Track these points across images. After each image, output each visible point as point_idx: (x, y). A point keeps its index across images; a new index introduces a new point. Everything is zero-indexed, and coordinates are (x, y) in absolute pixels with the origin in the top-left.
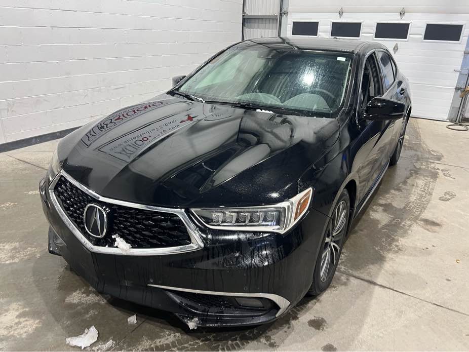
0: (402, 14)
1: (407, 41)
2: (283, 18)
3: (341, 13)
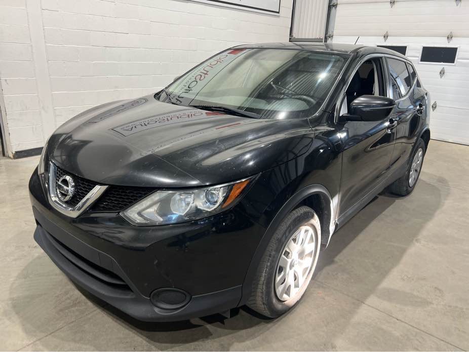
0: (450, 38)
1: (455, 66)
2: (328, 41)
3: (386, 37)
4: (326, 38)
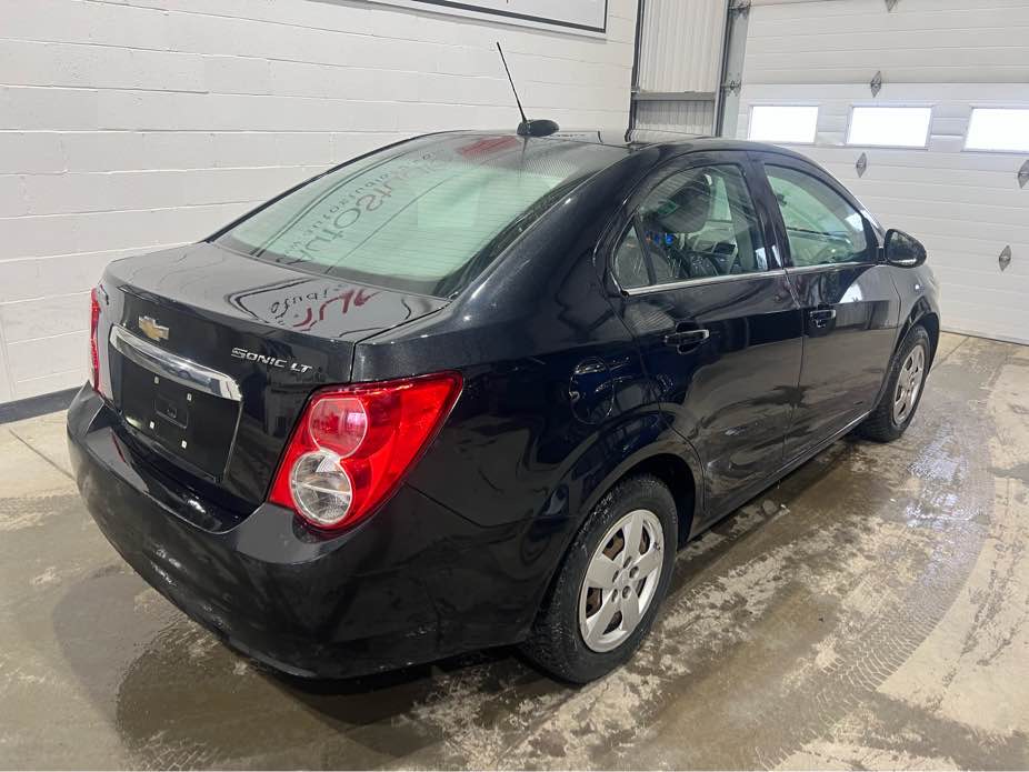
2: (727, 98)
3: (876, 85)
4: (723, 90)
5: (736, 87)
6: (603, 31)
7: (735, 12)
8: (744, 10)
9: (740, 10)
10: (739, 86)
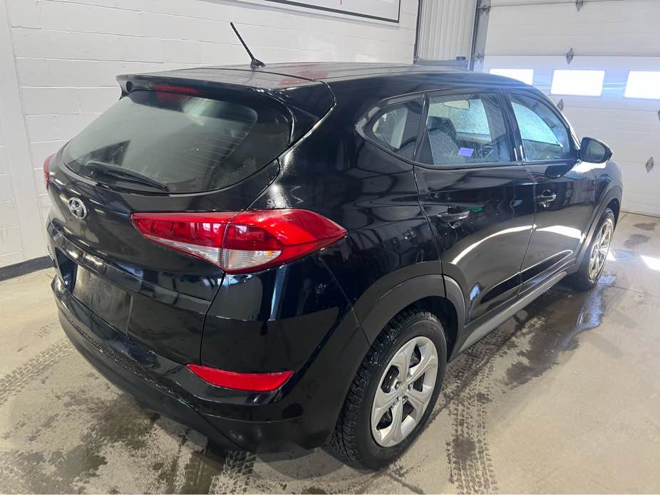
2: (476, 64)
3: (570, 56)
4: (472, 59)
5: (481, 57)
6: (398, 22)
7: (481, 10)
8: (487, 9)
9: (484, 9)
10: (483, 56)
